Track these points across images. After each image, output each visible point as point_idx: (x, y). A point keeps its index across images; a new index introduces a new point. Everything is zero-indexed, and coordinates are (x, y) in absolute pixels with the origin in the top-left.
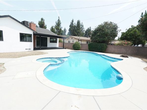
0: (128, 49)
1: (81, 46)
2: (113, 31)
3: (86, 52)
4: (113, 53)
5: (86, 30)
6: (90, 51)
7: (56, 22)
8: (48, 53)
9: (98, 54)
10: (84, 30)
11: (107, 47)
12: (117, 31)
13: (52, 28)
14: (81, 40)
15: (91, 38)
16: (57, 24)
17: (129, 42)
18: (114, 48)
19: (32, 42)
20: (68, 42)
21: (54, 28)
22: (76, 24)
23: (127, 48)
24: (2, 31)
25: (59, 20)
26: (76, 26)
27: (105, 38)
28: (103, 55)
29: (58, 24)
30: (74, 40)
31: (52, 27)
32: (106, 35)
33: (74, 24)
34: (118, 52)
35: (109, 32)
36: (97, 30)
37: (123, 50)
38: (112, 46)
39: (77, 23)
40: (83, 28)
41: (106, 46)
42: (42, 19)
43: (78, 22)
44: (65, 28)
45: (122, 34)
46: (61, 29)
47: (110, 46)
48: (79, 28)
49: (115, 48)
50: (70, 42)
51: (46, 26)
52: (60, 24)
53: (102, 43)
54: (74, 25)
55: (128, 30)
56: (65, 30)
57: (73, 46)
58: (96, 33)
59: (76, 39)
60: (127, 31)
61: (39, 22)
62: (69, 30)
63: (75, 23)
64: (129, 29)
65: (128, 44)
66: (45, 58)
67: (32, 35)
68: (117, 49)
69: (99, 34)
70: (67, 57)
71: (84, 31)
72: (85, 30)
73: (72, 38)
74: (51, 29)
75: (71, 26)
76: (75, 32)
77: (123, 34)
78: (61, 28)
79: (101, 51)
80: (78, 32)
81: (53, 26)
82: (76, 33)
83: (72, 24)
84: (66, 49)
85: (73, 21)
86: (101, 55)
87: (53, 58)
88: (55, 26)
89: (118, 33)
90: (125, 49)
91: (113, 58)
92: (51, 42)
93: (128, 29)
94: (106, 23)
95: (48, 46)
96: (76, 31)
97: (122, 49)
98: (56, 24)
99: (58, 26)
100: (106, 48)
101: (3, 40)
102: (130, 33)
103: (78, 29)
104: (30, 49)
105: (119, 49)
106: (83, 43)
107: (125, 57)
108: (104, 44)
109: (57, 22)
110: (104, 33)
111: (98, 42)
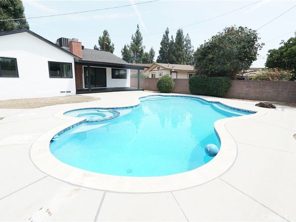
0: (280, 90)
1: (174, 83)
2: (245, 48)
3: (182, 96)
4: (243, 99)
5: (195, 50)
6: (193, 94)
7: (132, 37)
8: (100, 99)
9: (207, 101)
10: (191, 49)
11: (229, 84)
12: (257, 47)
13: (125, 49)
14: (176, 72)
15: (196, 67)
16: (134, 41)
17: (285, 73)
18: (247, 87)
19: (72, 77)
20: (152, 77)
21: (128, 49)
22: (175, 38)
23: (279, 85)
24: (16, 59)
25: (137, 32)
26: (174, 41)
27: (225, 64)
28: (216, 103)
29: (137, 40)
30: (162, 71)
31: (125, 47)
32: (229, 57)
33: (170, 39)
34: (257, 95)
35: (235, 50)
36: (209, 48)
37: (269, 90)
38: (241, 82)
39: (177, 36)
40: (189, 45)
41: (227, 82)
42: (105, 33)
43: (179, 34)
44: (153, 48)
45: (269, 53)
46: (142, 50)
47: (238, 83)
48: (181, 46)
49: (250, 87)
50: (155, 76)
51: (113, 45)
52: (140, 41)
53: (218, 76)
54: (169, 41)
55: (286, 44)
56: (152, 52)
57: (158, 85)
58: (205, 56)
59: (165, 69)
60: (283, 45)
61: (100, 38)
62: (160, 52)
63: (172, 36)
64: (289, 41)
65: (282, 77)
66: (86, 109)
67: (71, 63)
68: (254, 90)
69: (210, 56)
70: (132, 107)
71: (192, 52)
72: (193, 50)
73: (159, 68)
74: (123, 51)
75: (165, 43)
76: (171, 55)
77: (272, 53)
78: (142, 48)
79: (216, 93)
80: (179, 56)
81: (127, 45)
82: (174, 58)
83: (165, 38)
84: (143, 90)
85: (167, 33)
86: (212, 102)
87: (102, 109)
88: (130, 45)
89: (258, 52)
90: (273, 88)
91: (234, 109)
92: (114, 77)
93: (286, 41)
94: (230, 31)
95: (108, 86)
96: (174, 53)
97: (267, 88)
98: (132, 40)
99: (137, 45)
100: (229, 88)
101: (18, 77)
102: (291, 50)
103: (178, 50)
104: (70, 92)
105: (258, 90)
106: (180, 77)
107: (267, 107)
108: (222, 78)
109: (134, 36)
110: (224, 53)
111: (209, 73)
